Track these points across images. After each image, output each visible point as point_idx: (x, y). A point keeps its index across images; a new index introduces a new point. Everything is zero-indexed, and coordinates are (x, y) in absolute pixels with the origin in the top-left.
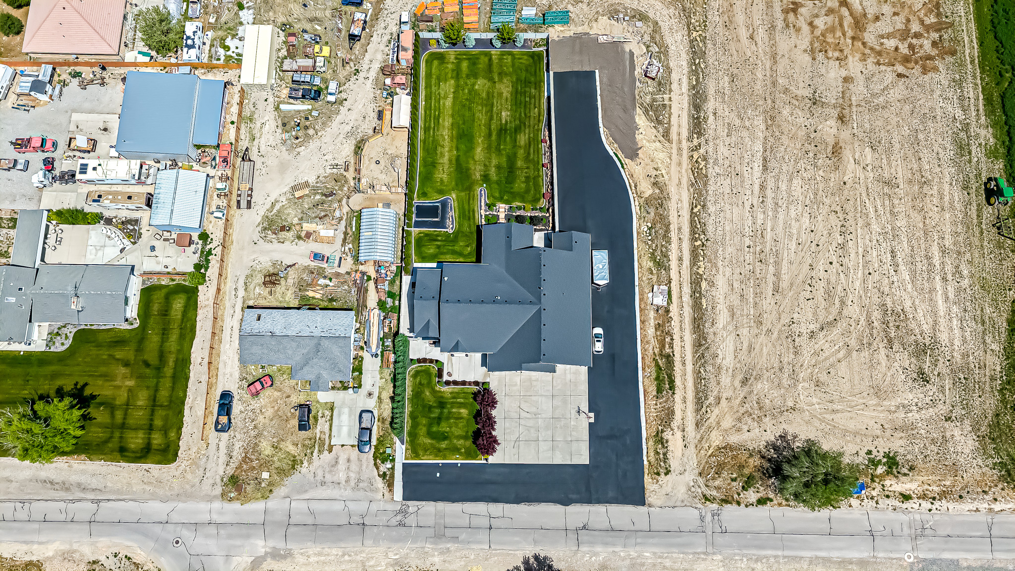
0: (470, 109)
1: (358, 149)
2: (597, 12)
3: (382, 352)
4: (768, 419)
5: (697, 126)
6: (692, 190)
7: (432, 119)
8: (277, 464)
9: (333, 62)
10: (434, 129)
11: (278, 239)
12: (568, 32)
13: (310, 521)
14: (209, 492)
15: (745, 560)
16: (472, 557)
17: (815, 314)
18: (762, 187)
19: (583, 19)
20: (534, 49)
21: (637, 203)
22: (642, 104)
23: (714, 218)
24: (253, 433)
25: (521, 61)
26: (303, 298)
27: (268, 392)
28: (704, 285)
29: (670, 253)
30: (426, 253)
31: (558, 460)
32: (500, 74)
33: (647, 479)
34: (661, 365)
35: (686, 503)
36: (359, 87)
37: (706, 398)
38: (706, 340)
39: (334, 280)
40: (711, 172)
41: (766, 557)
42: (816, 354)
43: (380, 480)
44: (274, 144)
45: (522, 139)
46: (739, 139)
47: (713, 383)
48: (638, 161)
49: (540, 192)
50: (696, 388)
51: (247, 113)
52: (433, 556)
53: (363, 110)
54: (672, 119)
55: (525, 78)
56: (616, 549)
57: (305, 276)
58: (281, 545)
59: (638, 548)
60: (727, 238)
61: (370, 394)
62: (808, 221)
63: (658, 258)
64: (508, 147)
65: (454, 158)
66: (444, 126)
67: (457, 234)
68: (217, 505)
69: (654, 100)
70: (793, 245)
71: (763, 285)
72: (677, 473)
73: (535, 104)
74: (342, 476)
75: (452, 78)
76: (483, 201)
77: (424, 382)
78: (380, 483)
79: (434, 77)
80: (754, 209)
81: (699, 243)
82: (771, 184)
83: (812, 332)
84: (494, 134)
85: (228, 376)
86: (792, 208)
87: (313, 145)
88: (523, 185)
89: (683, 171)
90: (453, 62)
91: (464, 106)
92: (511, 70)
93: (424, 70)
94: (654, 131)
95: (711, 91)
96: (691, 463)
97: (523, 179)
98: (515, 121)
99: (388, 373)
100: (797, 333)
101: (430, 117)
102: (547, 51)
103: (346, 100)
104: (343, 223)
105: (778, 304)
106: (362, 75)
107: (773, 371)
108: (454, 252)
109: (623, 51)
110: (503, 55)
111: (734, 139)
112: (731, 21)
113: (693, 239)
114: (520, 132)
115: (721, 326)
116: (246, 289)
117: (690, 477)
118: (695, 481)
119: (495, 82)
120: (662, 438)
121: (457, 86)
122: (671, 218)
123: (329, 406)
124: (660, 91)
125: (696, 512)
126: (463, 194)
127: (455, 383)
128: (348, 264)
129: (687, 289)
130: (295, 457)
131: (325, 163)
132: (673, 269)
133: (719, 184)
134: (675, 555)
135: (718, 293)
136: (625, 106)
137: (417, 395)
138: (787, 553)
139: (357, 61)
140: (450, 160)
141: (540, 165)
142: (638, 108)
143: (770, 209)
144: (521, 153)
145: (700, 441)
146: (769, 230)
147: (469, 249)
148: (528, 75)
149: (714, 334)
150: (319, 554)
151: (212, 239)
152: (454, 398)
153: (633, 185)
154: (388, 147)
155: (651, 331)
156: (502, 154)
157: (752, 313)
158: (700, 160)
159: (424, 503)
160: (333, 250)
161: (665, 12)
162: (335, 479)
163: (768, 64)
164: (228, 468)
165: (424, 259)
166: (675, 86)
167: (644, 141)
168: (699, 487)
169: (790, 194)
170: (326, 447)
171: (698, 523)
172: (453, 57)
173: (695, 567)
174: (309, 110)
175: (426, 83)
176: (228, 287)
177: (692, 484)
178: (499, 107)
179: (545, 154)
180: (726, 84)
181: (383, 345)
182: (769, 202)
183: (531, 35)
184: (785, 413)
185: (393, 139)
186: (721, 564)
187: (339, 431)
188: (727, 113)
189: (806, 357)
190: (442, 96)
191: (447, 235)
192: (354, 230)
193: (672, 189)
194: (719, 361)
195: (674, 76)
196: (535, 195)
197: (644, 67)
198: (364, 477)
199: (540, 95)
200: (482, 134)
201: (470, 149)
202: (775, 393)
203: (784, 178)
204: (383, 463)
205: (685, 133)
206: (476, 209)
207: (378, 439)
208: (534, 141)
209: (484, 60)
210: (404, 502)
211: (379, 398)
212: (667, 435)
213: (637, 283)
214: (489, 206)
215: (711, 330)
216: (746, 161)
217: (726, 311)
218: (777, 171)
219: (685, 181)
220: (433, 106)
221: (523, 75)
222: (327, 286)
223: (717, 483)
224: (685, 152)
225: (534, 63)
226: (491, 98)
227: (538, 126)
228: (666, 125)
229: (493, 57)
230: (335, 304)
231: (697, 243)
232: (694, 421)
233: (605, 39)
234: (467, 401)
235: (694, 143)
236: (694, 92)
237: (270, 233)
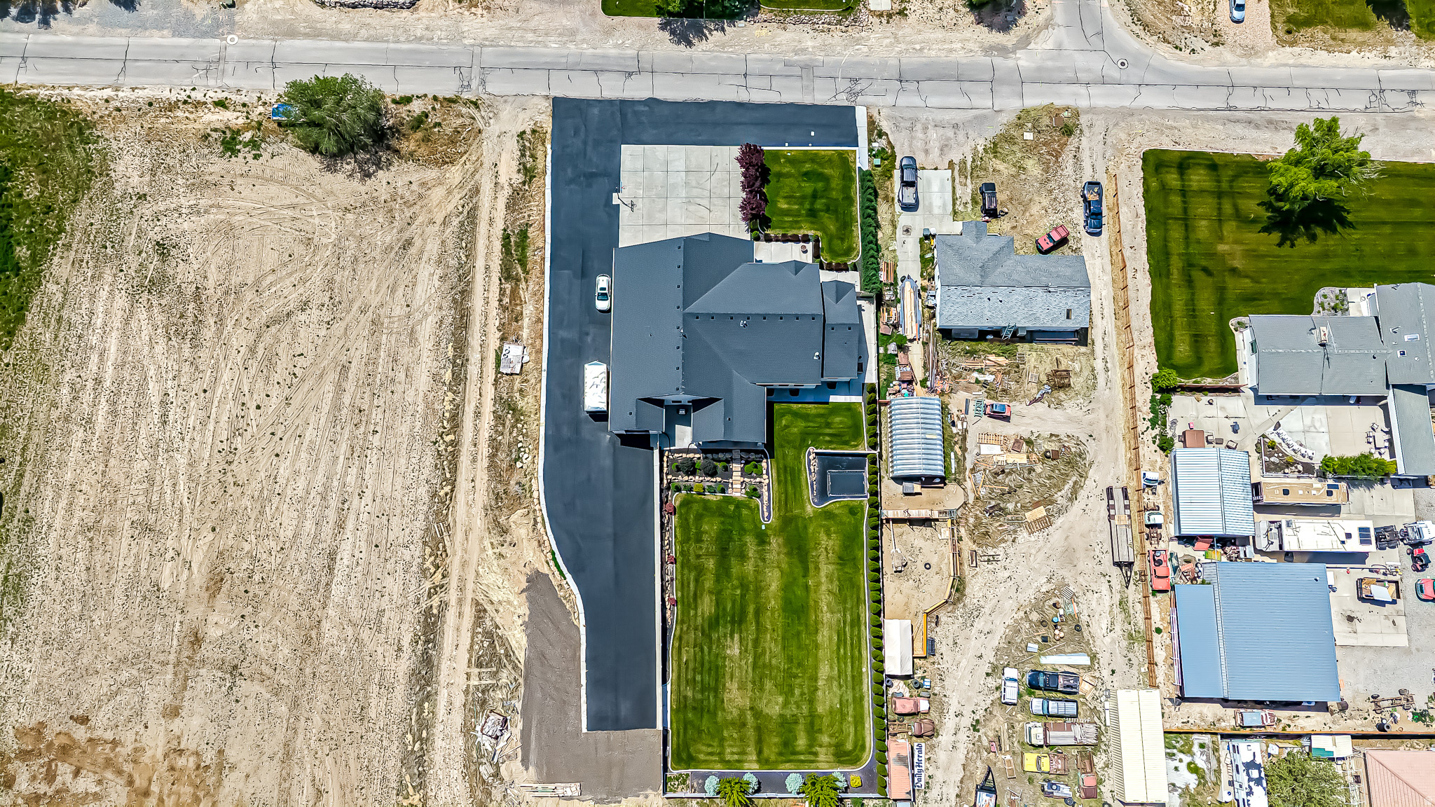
0: (790, 659)
1: (959, 586)
3: (896, 282)
4: (383, 198)
5: (430, 627)
6: (450, 519)
7: (849, 642)
8: (1015, 148)
9: (1016, 744)
10: (845, 623)
11: (1059, 440)
13: (966, 85)
14: (1095, 117)
15: (436, 39)
16: (766, 45)
17: (295, 335)
18: (341, 525)
20: (688, 771)
21: (535, 495)
22: (515, 667)
23: (422, 477)
24: (1053, 185)
25: (710, 750)
26: (1012, 354)
27: (1040, 233)
28: (448, 376)
29: (492, 423)
30: (845, 416)
31: (661, 149)
32: (744, 725)
33: (548, 126)
34: (518, 266)
35: (502, 100)
36: (969, 699)
37: (462, 224)
38: (454, 299)
39: (973, 381)
40: (416, 550)
41: (408, 41)
42: (303, 281)
43: (885, 129)
44: (1089, 594)
45: (707, 606)
46: (365, 606)
47: (450, 244)
48: (527, 571)
49: (680, 517)
50: (474, 236)
51: (1140, 649)
52: (813, 47)
53: (958, 657)
54: (469, 641)
55: (702, 716)
56: (591, 51)
57: (1013, 385)
58: (998, 61)
59: (565, 52)
60: (405, 446)
61: (907, 231)
62: (281, 471)
63: (509, 416)
64: (728, 591)
65: (812, 572)
66: (830, 628)
67: (802, 445)
68: (1083, 103)
69: (494, 675)
70: (309, 434)
71: (362, 376)
72: (510, 134)
73: (687, 668)
74: (933, 134)
75: (821, 717)
76: (766, 498)
77: (837, 242)
78: (885, 126)
79: (850, 719)
80: (358, 491)
81: (448, 438)
82: (328, 530)
83: (303, 310)
84: (751, 616)
85: (1097, 255)
86: (300, 492)
87: (1028, 595)
88: (706, 527)
89: (459, 553)
90: (821, 746)
91: (799, 665)
92: (725, 734)
93: (867, 732)
94: (498, 620)
95: (400, 690)
96: (490, 145)
97: (705, 537)
98: (719, 639)
99: (887, 256)
100: (324, 309)
101: (852, 644)
102: (665, 769)
103: (988, 674)
104: (969, 465)
105: (345, 349)
106: (967, 721)
107: (367, 259)
108: (806, 417)
109: (538, 767)
110: (738, 761)
111: (375, 606)
113: (454, 444)
114: (710, 618)
115: (430, 319)
116: (1093, 370)
117: (493, 129)
118: (487, 124)
119: (752, 709)
120: (526, 175)
121: (811, 702)
122: (486, 478)
123: (960, 216)
124: (483, 692)
125: (489, 90)
126: (797, 512)
127: (795, 239)
128: (956, 403)
129: (473, 369)
130: (995, 157)
131: (1007, 564)
132: (489, 399)
133: (407, 531)
134: (521, 44)
135: (429, 365)
136: (542, 664)
137: (846, 225)
138: (384, 45)
139: (976, 746)
140: (817, 568)
141: (679, 561)
142: (522, 661)
143: (335, 490)
144: (709, 583)
145: (476, 171)
146: (342, 458)
147: (784, 422)
148: (697, 723)
149: (441, 308)
150: (951, 51)
151: (1154, 442)
152: (797, 222)
153: (539, 526)
154: (915, 592)
155: (528, 310)
156: (738, 579)
158: (432, 570)
159: (829, 103)
160: (979, 426)
162: (941, 131)
163: (299, 742)
164: (1076, 145)
165: (848, 407)
166: (459, 700)
167: (516, 603)
168: (483, 118)
169: (302, 516)
170: (957, 168)
171: (488, 78)
172: (822, 757)
173: (497, 32)
174: (1044, 655)
175: (862, 707)
176: (1117, 374)
177: (492, 121)
178: (743, 663)
179: (672, 580)
180: (374, 702)
181: (896, 293)
182: (334, 502)
183: (693, 798)
184: (358, 205)
185: (906, 604)
186: (465, 34)
187: (943, 185)
188: (380, 650)
189: (317, 276)
190: (835, 683)
191: (816, 444)
192: (952, 454)
193: (479, 523)
194: (439, 272)
195: (458, 718)
196: (687, 513)
197: (506, 735)
198: (905, 133)
199: (679, 686)
200: (769, 613)
201: (787, 588)
202: (367, 230)
203: (306, 541)
204: (883, 149)
205: (451, 616)
206: (776, 486)
207: (892, 176)
208: (689, 602)
209: (770, 752)
210: (853, 104)
211: (895, 227)
212: (518, 178)
213: (544, 374)
214: (754, 492)
215: (444, 313)
216: (360, 568)
217: (421, 340)
218: (315, 552)
219: (459, 536)
220: (849, 664)
221: (705, 724)
222: (980, 371)
223: (459, 121)
224: (453, 582)
225: (687, 746)
226: (757, 679)
227: (682, 629)
228: (480, 630)
229: (755, 758)
230: (967, 346)
231: (451, 437)
232: (481, 195)
233: (568, 789)
234: (779, 218)
235: (437, 599)
236: (429, 689)
237: (1073, 450)
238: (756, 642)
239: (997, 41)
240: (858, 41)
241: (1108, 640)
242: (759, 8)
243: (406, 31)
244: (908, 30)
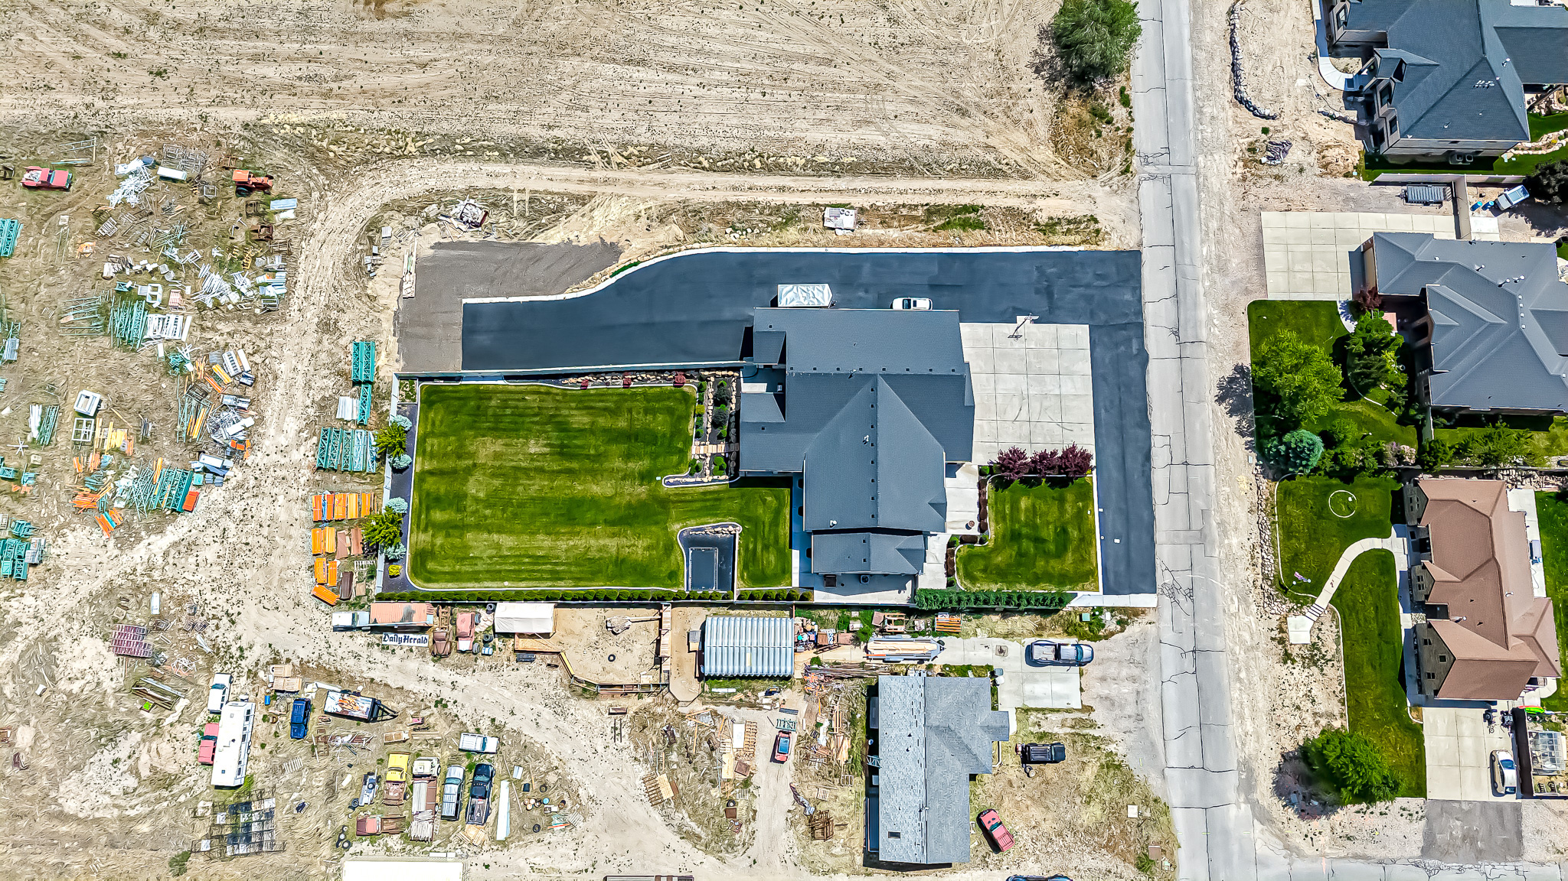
0: (521, 505)
1: (588, 690)
2: (358, 297)
3: (935, 635)
4: (1013, 86)
5: (570, 154)
6: (674, 168)
7: (536, 568)
8: (1115, 793)
9: (419, 747)
10: (556, 564)
11: (748, 821)
12: (391, 345)
13: (1195, 734)
15: (1201, 127)
16: (1227, 489)
17: (863, 14)
18: (671, 68)
19: (368, 320)
20: (418, 401)
21: (696, 245)
22: (528, 234)
23: (718, 139)
24: (1070, 839)
25: (437, 423)
26: (851, 767)
27: (1003, 815)
28: (821, 159)
29: (773, 204)
30: (776, 566)
31: (1086, 368)
32: (459, 457)
33: (1105, 247)
34: (942, 222)
35: (1133, 198)
36: (470, 698)
37: (988, 164)
38: (904, 160)
39: (819, 720)
40: (646, 138)
41: (1196, 99)
42: (920, 18)
43: (1129, 630)
44: (573, 845)
45: (580, 419)
46: (593, 95)
47: (966, 153)
48: (622, 243)
49: (671, 392)
50: (973, 176)
52: (1230, 545)
54: (556, 191)
55: (469, 415)
56: (1202, 291)
57: (814, 768)
58: (1233, 779)
59: (1198, 263)
60: (750, 122)
61: (1001, 651)
62: (726, 12)
63: (780, 219)
64: (593, 442)
65: (609, 529)
66: (551, 548)
67: (743, 519)
69: (522, 215)
70: (762, 35)
71: (821, 79)
72: (1093, 207)
73: (518, 400)
74: (1127, 689)
75: (461, 536)
76: (688, 480)
77: (981, 564)
78: (1134, 629)
79: (457, 567)
80: (705, 82)
81: (757, 162)
82: (667, 57)
83: (889, 20)
84: (567, 465)
86: (704, 30)
87: (576, 772)
88: (660, 418)
89: (641, 178)
90: (433, 536)
91: (516, 515)
92: (452, 438)
93: (443, 585)
94: (575, 216)
95: (512, 130)
96: (1080, 188)
97: (649, 417)
98: (546, 432)
99: (967, 624)
100: (891, 39)
101: (533, 571)
102: (422, 379)
103: (493, 720)
104: (721, 709)
105: (849, 60)
106: (447, 694)
107: (946, 75)
108: (775, 523)
109: (433, 258)
110: (424, 451)
111: (592, 103)
112: (392, 95)
113: (751, 168)
114: (567, 423)
115: (883, 138)
116: (835, 872)
117: (1098, 190)
118: (1104, 184)
119: (475, 465)
120: (1046, 225)
121: (478, 527)
122: (717, 200)
123: (1022, 716)
124: (506, 204)
125: (1144, 184)
126: (673, 512)
127: (982, 516)
128: (790, 696)
129: (829, 182)
130: (1102, 766)
131: (611, 750)
132: (798, 199)
133: (665, 129)
134: (1203, 215)
135: (834, 140)
136: (530, 259)
137: (1002, 574)
138: (1189, 75)
139: (420, 704)
140: (614, 535)
141: (626, 391)
142: (533, 241)
143: (706, 61)
144: (602, 421)
145: (1049, 175)
146: (738, 65)
147: (769, 499)
148: (465, 410)
149: (894, 148)
150: (1241, 717)
152: (1003, 518)
153: (665, 250)
154: (584, 642)
155: (893, 233)
156: (605, 451)
157: (863, 97)
158: (625, 154)
159: (1158, 562)
160: (768, 724)
161: (367, 192)
162: (1132, 698)
163: (470, 45)
164: (1125, 874)
165: (786, 571)
166: (500, 184)
167: (591, 233)
168: (1111, 179)
169: (679, 33)
170: (1085, 716)
171: (1158, 183)
172: (422, 537)
173: (1216, 190)
174: (510, 786)
175: (469, 581)
177: (1107, 188)
178: (521, 456)
179: (607, 384)
180: (503, 107)
181: (923, 633)
182: (695, 61)
183: (392, 406)
184: (1004, 63)
185: (572, 633)
186: (1209, 157)
187: (1060, 697)
188: (550, 110)
189: (927, 30)
190: (494, 552)
191: (746, 534)
192: (734, 690)
193: (671, 196)
194: (934, 145)
195: (482, 182)
196: (676, 399)
197: (464, 227)
198: (1126, 654)
199: (502, 392)
200: (569, 484)
201: (594, 502)
202: (977, 73)
203: (657, 38)
204: (1103, 626)
205: (581, 173)
206: (701, 490)
207: (1069, 634)
208: (584, 402)
209: (431, 484)
210: (1159, 591)
211: (1006, 636)
212: (1042, 217)
213: (823, 250)
214: (696, 469)
215: (889, 152)
216: (629, 88)
217: (860, 131)
218: (646, 47)
219: (658, 177)
220: (512, 568)
221: (463, 418)
222: (831, 729)
223: (1105, 156)
224: (611, 174)
225: (442, 400)
226: (503, 471)
227: (557, 394)
228: (566, 200)
229: (427, 468)
230: (860, 715)
231: (758, 165)
232: (1021, 182)
233: (409, 285)
234: (1008, 499)
235: (596, 160)
236: (512, 156)
237: (737, 836)
238: (541, 470)
239: (1261, 778)
240: (1243, 600)
241: (522, 863)
242: (1274, 480)
243: (1208, 97)
244: (1264, 663)
